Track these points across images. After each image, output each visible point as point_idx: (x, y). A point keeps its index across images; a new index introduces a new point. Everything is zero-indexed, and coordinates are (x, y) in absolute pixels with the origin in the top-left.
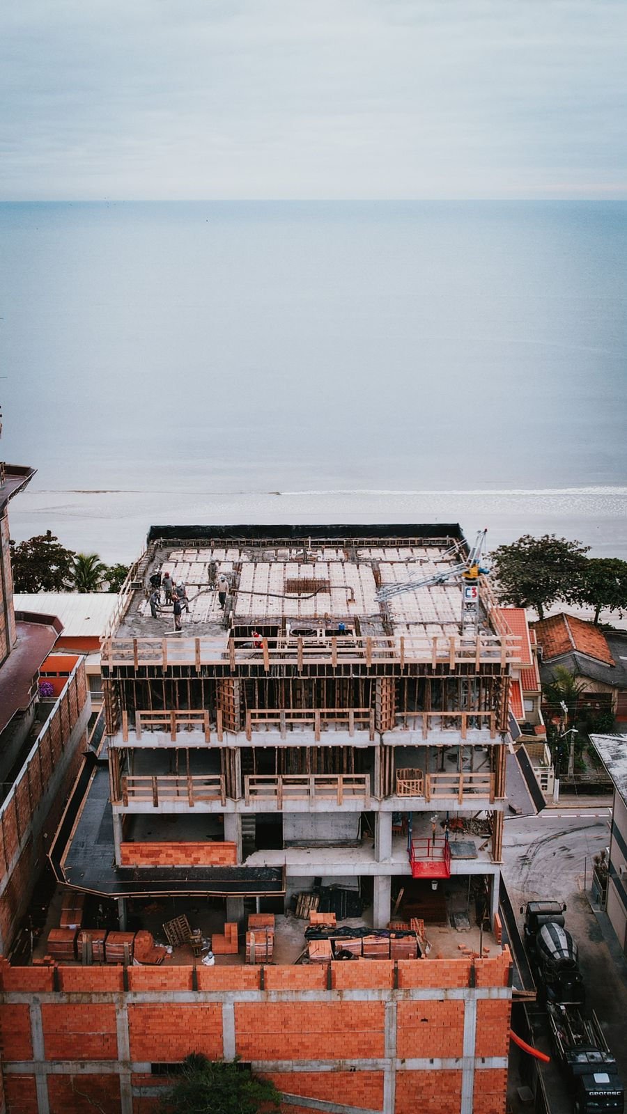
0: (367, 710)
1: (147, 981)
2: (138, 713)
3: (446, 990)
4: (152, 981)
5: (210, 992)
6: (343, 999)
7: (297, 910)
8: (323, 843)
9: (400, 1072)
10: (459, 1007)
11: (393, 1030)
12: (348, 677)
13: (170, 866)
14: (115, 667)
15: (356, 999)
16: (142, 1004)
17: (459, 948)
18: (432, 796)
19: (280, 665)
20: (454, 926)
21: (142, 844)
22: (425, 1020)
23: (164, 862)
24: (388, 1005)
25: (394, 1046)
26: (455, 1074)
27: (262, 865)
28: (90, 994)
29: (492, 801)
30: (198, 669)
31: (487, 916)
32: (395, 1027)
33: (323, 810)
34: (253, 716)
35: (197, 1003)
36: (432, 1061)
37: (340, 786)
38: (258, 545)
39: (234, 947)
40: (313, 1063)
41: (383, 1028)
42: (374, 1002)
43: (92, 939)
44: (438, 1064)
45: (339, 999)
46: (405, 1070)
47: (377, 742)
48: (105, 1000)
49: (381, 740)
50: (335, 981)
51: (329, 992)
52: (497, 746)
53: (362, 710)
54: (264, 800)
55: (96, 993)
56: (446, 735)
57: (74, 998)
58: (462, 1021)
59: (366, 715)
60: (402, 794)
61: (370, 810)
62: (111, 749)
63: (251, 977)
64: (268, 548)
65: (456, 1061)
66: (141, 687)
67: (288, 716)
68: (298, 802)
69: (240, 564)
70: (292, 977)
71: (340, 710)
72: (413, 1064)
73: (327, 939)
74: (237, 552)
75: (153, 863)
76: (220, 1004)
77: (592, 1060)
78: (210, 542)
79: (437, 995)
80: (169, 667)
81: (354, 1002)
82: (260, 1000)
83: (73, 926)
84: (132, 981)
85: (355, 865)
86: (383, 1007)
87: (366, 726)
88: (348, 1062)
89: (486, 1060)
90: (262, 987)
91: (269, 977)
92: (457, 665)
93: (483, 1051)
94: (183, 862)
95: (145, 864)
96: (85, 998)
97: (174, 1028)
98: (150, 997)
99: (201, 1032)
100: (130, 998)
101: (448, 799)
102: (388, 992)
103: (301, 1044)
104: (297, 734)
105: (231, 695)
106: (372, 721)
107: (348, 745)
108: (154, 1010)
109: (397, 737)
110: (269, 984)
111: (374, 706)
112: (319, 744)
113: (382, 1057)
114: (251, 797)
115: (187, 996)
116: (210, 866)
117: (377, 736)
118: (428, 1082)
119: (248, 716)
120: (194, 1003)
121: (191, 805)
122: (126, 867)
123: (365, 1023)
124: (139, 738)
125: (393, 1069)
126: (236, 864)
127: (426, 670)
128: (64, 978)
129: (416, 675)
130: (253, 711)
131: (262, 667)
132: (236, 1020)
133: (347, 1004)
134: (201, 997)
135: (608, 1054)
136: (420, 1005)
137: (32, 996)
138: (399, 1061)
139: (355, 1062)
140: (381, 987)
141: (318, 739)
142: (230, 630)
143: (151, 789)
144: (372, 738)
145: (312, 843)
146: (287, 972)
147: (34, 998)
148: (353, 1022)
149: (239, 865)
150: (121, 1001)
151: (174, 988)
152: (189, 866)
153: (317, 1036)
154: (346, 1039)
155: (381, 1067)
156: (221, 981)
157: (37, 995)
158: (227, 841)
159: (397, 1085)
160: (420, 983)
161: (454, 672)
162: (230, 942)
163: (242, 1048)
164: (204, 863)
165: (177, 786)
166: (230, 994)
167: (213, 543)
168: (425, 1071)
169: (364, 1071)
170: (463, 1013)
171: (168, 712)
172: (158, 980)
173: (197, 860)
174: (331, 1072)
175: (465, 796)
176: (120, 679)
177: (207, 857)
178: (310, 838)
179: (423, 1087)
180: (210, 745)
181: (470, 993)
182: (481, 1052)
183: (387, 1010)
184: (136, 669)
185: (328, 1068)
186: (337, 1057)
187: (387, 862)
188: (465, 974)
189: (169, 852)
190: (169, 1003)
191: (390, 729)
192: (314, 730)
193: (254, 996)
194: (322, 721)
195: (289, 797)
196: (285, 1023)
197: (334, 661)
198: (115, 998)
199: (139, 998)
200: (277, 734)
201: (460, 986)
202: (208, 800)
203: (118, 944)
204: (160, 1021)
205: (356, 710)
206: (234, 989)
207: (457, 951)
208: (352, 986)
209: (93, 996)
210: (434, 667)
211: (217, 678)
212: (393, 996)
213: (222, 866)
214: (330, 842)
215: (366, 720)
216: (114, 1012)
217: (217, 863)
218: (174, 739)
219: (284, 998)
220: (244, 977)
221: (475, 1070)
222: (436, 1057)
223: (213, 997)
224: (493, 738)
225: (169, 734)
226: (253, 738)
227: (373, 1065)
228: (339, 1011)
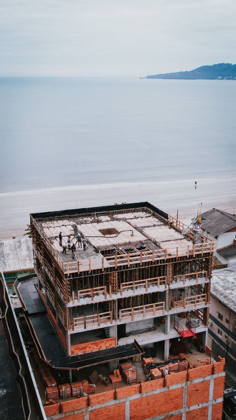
0: (164, 277)
1: (97, 400)
2: (79, 292)
3: (204, 377)
4: (99, 400)
5: (121, 399)
6: (169, 389)
7: (133, 360)
8: (141, 331)
9: (188, 412)
10: (208, 383)
11: (186, 397)
12: (158, 265)
13: (90, 352)
14: (70, 274)
15: (173, 388)
16: (94, 410)
17: (199, 361)
18: (186, 306)
19: (133, 264)
20: (190, 353)
21: (79, 345)
22: (197, 390)
23: (88, 351)
24: (184, 388)
25: (186, 403)
26: (206, 408)
27: (125, 344)
28: (74, 411)
29: (206, 305)
30: (103, 270)
32: (186, 396)
33: (148, 318)
34: (123, 285)
35: (116, 404)
36: (199, 405)
37: (155, 308)
39: (120, 379)
40: (158, 417)
41: (182, 397)
42: (180, 388)
43: (67, 388)
44: (201, 406)
45: (168, 389)
46: (190, 411)
47: (167, 288)
48: (80, 412)
49: (169, 287)
50: (167, 383)
51: (164, 388)
52: (208, 283)
53: (162, 277)
54: (126, 318)
55: (76, 410)
56: (192, 282)
57: (67, 414)
58: (209, 387)
59: (164, 279)
60: (176, 307)
61: (164, 315)
62: (68, 308)
63: (136, 389)
64: (78, 218)
65: (207, 403)
66: (80, 280)
67: (136, 283)
68: (139, 317)
69: (74, 225)
70: (151, 385)
71: (155, 278)
72: (193, 408)
73: (156, 368)
74: (67, 221)
75: (83, 352)
76: (124, 403)
77: (229, 392)
78: (55, 218)
79: (201, 380)
80: (92, 271)
81: (173, 389)
82: (139, 397)
83: (53, 385)
84: (91, 402)
85: (159, 337)
86: (183, 389)
87: (164, 283)
88: (170, 413)
89: (216, 400)
90: (140, 392)
91: (143, 387)
92: (195, 255)
94: (95, 349)
95: (80, 353)
96: (72, 413)
97: (107, 416)
98: (97, 407)
99: (117, 416)
100: (90, 409)
101: (191, 306)
102: (185, 383)
103: (154, 410)
104: (139, 290)
105: (115, 278)
106: (166, 281)
107: (157, 291)
108: (99, 411)
109: (174, 286)
110: (143, 390)
111: (166, 275)
112: (147, 293)
113: (182, 408)
114: (122, 318)
115: (113, 402)
116: (106, 349)
117: (168, 286)
118: (197, 413)
119: (121, 286)
120: (115, 404)
121: (99, 325)
122: (73, 355)
123: (176, 397)
124: (79, 302)
125: (186, 412)
126: (116, 346)
127: (185, 259)
128: (63, 407)
129: (181, 261)
130: (123, 284)
131: (127, 265)
132: (130, 407)
133: (171, 391)
134: (117, 402)
135: (232, 388)
136: (195, 386)
137: (50, 418)
138: (187, 408)
139: (172, 413)
140: (182, 381)
141: (147, 291)
142: (99, 252)
143: (83, 322)
144: (166, 287)
145: (138, 332)
146: (150, 384)
147: (51, 418)
148: (172, 397)
149: (117, 346)
150: (87, 411)
151: (107, 401)
152: (98, 350)
153: (159, 406)
154: (170, 405)
155: (181, 412)
156: (125, 393)
157: (52, 417)
158: (111, 337)
159: (187, 417)
160: (196, 377)
161: (195, 258)
162: (119, 377)
163: (132, 418)
164: (103, 348)
165: (93, 319)
166: (129, 398)
168: (196, 409)
169: (175, 415)
170: (209, 385)
171: (90, 289)
172: (101, 399)
173: (101, 347)
174: (164, 418)
175: (197, 304)
176: (72, 278)
177: (104, 345)
178: (136, 330)
179: (195, 416)
180: (107, 300)
181: (212, 377)
182: (215, 397)
183: (184, 390)
184: (79, 273)
185: (163, 417)
186: (167, 412)
187: (169, 334)
188: (211, 370)
189: (90, 346)
190: (105, 407)
191: (172, 283)
192: (145, 288)
193: (138, 396)
194: (148, 283)
195: (136, 315)
196: (148, 404)
197: (153, 260)
198: (84, 410)
199: (94, 408)
200: (132, 292)
201: (209, 375)
202: (105, 322)
203: (77, 388)
204: (101, 415)
205: (160, 277)
206: (130, 395)
207: (198, 362)
208: (172, 383)
209: (75, 412)
210: (188, 257)
211: (110, 273)
212: (186, 384)
213: (110, 347)
214: (144, 330)
215: (164, 281)
216: (84, 416)
217: (108, 347)
218: (92, 300)
219: (148, 394)
220: (134, 389)
221: (213, 405)
222: (200, 403)
223: (122, 401)
224: (206, 280)
225: (91, 298)
226: (123, 294)
227: (179, 412)
228: (167, 395)
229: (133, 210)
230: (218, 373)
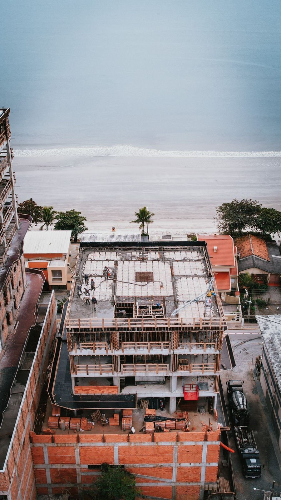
0: (168, 342)
1: (86, 440)
2: (80, 344)
3: (196, 442)
4: (88, 440)
5: (109, 443)
6: (158, 445)
7: (141, 406)
8: (150, 383)
9: (179, 468)
10: (201, 448)
11: (176, 455)
12: (161, 331)
13: (93, 394)
14: (71, 329)
15: (163, 445)
16: (84, 447)
17: (201, 423)
18: (192, 371)
19: (135, 328)
20: (199, 412)
21: (82, 387)
22: (188, 451)
23: (91, 393)
24: (174, 447)
25: (176, 459)
26: (199, 468)
27: (128, 394)
28: (65, 443)
29: (215, 373)
30: (103, 329)
31: (212, 409)
32: (177, 453)
33: (151, 376)
34: (125, 344)
35: (105, 446)
36: (190, 464)
37: (158, 368)
38: (124, 250)
39: (117, 423)
40: (147, 465)
41: (173, 454)
42: (170, 446)
43: (65, 421)
44: (192, 465)
45: (157, 445)
46: (180, 467)
47: (171, 353)
48: (71, 445)
49: (173, 352)
50: (155, 439)
51: (153, 443)
52: (217, 355)
53: (166, 342)
54: (129, 372)
55: (67, 443)
56: (198, 350)
57: (59, 445)
58: (202, 452)
59: (167, 344)
60: (181, 370)
61: (168, 376)
62: (71, 356)
63: (124, 438)
64: (128, 251)
65: (199, 464)
66: (82, 335)
67: (138, 344)
68: (141, 373)
69: (117, 261)
70: (140, 438)
71: (158, 342)
72: (183, 465)
73: (152, 422)
74: (115, 253)
75: (87, 393)
76: (113, 446)
77: (250, 452)
79: (193, 443)
80: (92, 328)
81: (162, 446)
82: (128, 445)
83: (57, 415)
84: (81, 440)
85: (163, 393)
86: (173, 447)
87: (167, 347)
88: (160, 464)
89: (210, 464)
90: (128, 441)
91: (131, 438)
92: (203, 327)
93: (209, 460)
94: (98, 393)
95: (84, 393)
96: (64, 445)
97: (96, 454)
98: (87, 444)
99: (106, 455)
100: (80, 445)
101: (198, 372)
102: (175, 443)
103: (143, 459)
104: (141, 350)
105: (116, 337)
106: (170, 346)
107: (161, 354)
108: (89, 448)
109: (179, 351)
110: (131, 440)
111: (170, 341)
112: (150, 354)
113: (172, 463)
114: (124, 371)
115: (101, 444)
116: (108, 394)
117: (172, 351)
118: (189, 470)
119: (122, 344)
120: (103, 446)
121: (101, 374)
122: (77, 394)
123: (166, 452)
124: (81, 352)
125: (176, 466)
126: (118, 393)
127: (191, 329)
128: (55, 439)
129: (187, 330)
130: (124, 343)
131: (128, 328)
132: (119, 452)
133: (160, 446)
134: (106, 444)
135: (256, 449)
136: (186, 447)
137: (44, 444)
138: (178, 464)
139: (162, 464)
140: (172, 441)
141: (149, 352)
142: (114, 305)
143: (86, 369)
144: (170, 351)
145: (147, 383)
146: (138, 437)
147: (45, 445)
148: (162, 452)
149: (119, 394)
150: (77, 446)
151: (96, 442)
152: (100, 394)
153: (148, 456)
154: (159, 457)
155: (172, 466)
156: (113, 439)
157: (46, 444)
158: (115, 385)
159: (177, 472)
160: (186, 440)
161: (201, 330)
162: (116, 421)
163: (121, 460)
164: (106, 393)
165: (96, 368)
166: (117, 443)
167: (105, 249)
168: (188, 467)
169: (166, 467)
170: (202, 449)
171: (92, 343)
172: (90, 439)
173: (103, 392)
174: (154, 467)
175: (205, 371)
176: (74, 332)
177: (107, 391)
178: (146, 380)
179: (187, 472)
180: (108, 354)
181: (205, 443)
182: (208, 461)
183: (174, 448)
184: (80, 329)
185: (153, 466)
186: (156, 463)
187: (175, 392)
188: (203, 437)
189: (93, 389)
190: (94, 446)
191: (177, 348)
192: (148, 349)
193: (126, 444)
194: (151, 346)
195: (138, 371)
196: (137, 452)
197: (155, 326)
198: (74, 445)
199: (83, 445)
200: (134, 351)
201: (201, 441)
202: (107, 372)
203: (75, 424)
204: (91, 452)
205: (164, 342)
206: (118, 442)
207: (201, 424)
208: (161, 441)
209: (66, 444)
210: (194, 328)
211: (110, 332)
212: (176, 444)
213: (113, 394)
214: (153, 382)
215: (168, 345)
216: (74, 449)
217: (111, 393)
218: (94, 352)
219: (137, 444)
220: (122, 438)
221: (206, 467)
222: (192, 463)
223: (110, 445)
224: (216, 351)
225: (92, 351)
226: (124, 352)
227: (169, 465)
228: (156, 449)
229: (188, 248)
230: (212, 442)
